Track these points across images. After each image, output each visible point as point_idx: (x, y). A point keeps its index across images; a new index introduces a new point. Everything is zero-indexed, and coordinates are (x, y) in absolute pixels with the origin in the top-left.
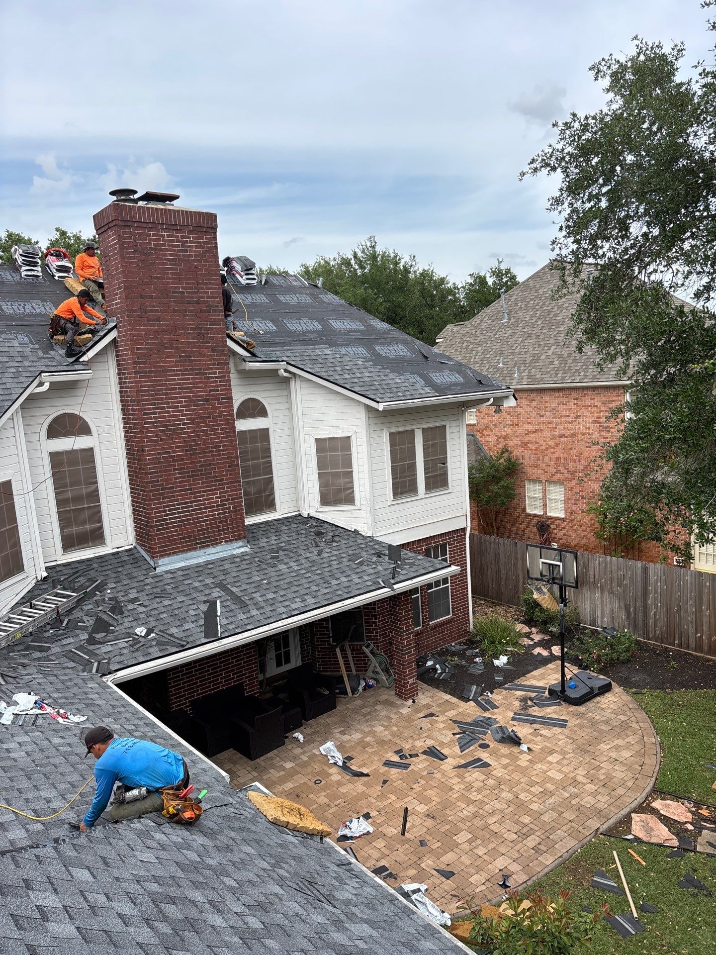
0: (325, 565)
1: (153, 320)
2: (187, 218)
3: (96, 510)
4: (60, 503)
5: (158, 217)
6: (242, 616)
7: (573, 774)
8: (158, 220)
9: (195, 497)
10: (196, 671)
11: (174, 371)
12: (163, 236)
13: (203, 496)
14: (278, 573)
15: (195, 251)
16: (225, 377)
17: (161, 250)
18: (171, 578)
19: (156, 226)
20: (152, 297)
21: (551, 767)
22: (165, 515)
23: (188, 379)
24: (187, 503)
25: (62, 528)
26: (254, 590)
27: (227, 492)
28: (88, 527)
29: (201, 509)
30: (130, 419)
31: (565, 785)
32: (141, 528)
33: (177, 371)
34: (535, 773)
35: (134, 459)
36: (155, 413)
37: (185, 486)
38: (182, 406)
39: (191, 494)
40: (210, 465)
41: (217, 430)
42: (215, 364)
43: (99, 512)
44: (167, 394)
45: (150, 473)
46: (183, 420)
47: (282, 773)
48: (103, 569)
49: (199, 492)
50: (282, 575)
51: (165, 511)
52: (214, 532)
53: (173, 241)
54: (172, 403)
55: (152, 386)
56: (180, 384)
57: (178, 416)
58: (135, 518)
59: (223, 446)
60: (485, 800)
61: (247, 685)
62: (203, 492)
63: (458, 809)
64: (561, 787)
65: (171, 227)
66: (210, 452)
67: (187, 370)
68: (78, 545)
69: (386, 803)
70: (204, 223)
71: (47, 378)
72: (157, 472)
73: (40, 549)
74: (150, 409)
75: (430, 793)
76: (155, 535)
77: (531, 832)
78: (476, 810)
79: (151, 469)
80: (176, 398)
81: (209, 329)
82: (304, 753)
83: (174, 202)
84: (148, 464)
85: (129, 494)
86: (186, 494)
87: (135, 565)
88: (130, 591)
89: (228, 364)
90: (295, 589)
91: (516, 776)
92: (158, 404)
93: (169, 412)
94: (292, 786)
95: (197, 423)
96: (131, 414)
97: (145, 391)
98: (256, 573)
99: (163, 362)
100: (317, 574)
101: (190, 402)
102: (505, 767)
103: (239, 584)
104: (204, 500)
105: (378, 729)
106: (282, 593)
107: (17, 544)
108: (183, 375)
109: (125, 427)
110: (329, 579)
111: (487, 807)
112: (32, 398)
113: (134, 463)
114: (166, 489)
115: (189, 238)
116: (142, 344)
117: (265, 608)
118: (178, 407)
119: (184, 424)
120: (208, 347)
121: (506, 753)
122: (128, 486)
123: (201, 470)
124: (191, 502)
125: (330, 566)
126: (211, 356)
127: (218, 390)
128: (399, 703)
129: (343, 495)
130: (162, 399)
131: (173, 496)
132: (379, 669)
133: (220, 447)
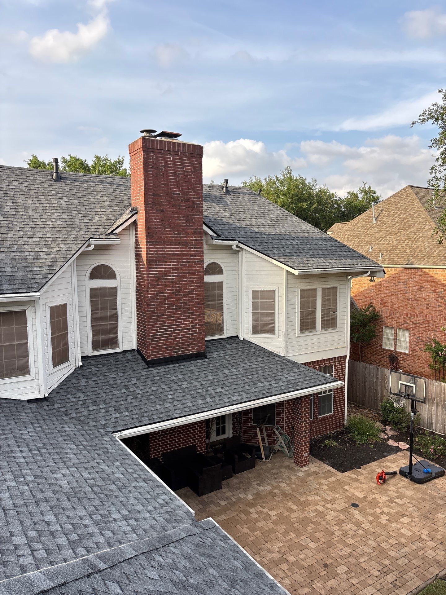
0: (254, 373)
1: (160, 211)
2: (185, 148)
3: (115, 326)
4: (94, 320)
5: (168, 147)
6: (201, 402)
7: (419, 533)
8: (168, 149)
9: (176, 322)
10: (167, 434)
11: (170, 242)
12: (170, 158)
13: (181, 322)
14: (224, 375)
15: (188, 169)
16: (200, 248)
17: (168, 167)
18: (158, 373)
19: (166, 152)
20: (160, 196)
21: (403, 526)
22: (157, 332)
23: (178, 248)
24: (171, 325)
25: (93, 336)
26: (209, 385)
27: (196, 320)
28: (109, 336)
29: (179, 330)
30: (140, 271)
31: (413, 540)
32: (142, 339)
33: (172, 242)
34: (392, 529)
35: (141, 296)
36: (156, 268)
37: (171, 315)
38: (173, 265)
39: (174, 320)
40: (187, 303)
41: (193, 281)
42: (195, 240)
43: (117, 327)
44: (165, 257)
45: (151, 305)
46: (173, 273)
47: (219, 508)
48: (116, 363)
49: (179, 319)
50: (227, 377)
51: (157, 330)
52: (186, 345)
53: (176, 162)
54: (167, 262)
55: (156, 251)
56: (173, 251)
57: (170, 271)
58: (138, 333)
59: (196, 291)
60: (357, 544)
61: (198, 446)
62: (181, 319)
63: (338, 549)
64: (411, 542)
65: (175, 153)
66: (188, 294)
67: (177, 242)
68: (102, 347)
69: (288, 538)
70: (195, 152)
71: (93, 242)
72: (154, 305)
73: (79, 348)
74: (154, 265)
75: (318, 534)
76: (150, 344)
77: (390, 571)
78: (350, 551)
79: (151, 302)
80: (170, 259)
81: (193, 218)
82: (233, 496)
83: (178, 138)
84: (150, 300)
85: (136, 318)
86: (171, 320)
87: (136, 363)
88: (132, 379)
89: (203, 240)
90: (235, 387)
91: (379, 530)
92: (159, 262)
93: (165, 268)
94: (225, 518)
95: (181, 276)
96: (142, 268)
97: (152, 254)
98: (210, 374)
99: (164, 237)
100: (249, 378)
101: (178, 263)
102: (370, 522)
103: (199, 380)
104: (181, 324)
105: (283, 485)
106: (227, 389)
107: (66, 344)
108: (175, 245)
109: (137, 276)
110: (256, 382)
111: (358, 550)
112: (84, 254)
113: (141, 299)
114: (159, 316)
115: (185, 160)
116: (152, 225)
117: (216, 397)
118: (170, 265)
119: (173, 276)
120: (192, 229)
121: (370, 512)
122: (136, 312)
123: (181, 306)
124: (173, 325)
125: (258, 374)
126: (193, 234)
127: (195, 256)
128: (296, 469)
129: (267, 328)
130: (162, 259)
131: (163, 321)
132: (283, 445)
133: (193, 291)
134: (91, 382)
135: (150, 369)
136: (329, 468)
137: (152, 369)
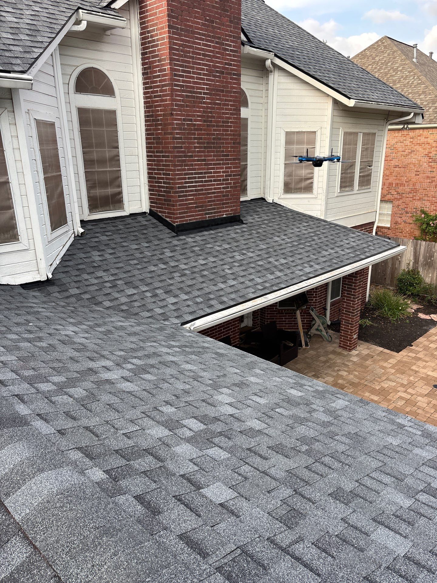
3: (117, 174)
9: (208, 169)
11: (200, 34)
13: (214, 168)
22: (186, 183)
23: (210, 46)
24: (201, 173)
25: (89, 189)
28: (110, 191)
33: (202, 34)
35: (157, 125)
36: (183, 76)
37: (201, 156)
38: (203, 74)
39: (205, 165)
40: (220, 139)
43: (120, 177)
46: (203, 89)
49: (211, 164)
52: (219, 204)
54: (197, 69)
55: (182, 45)
56: (203, 50)
57: (200, 84)
59: (231, 122)
61: (232, 338)
62: (214, 164)
66: (221, 126)
67: (209, 36)
68: (102, 207)
71: (85, 16)
76: (177, 201)
79: (177, 134)
80: (200, 64)
84: (175, 129)
86: (202, 165)
93: (193, 78)
101: (210, 72)
104: (215, 172)
105: (344, 374)
107: (62, 196)
108: (207, 41)
113: (157, 130)
114: (187, 156)
119: (205, 93)
123: (214, 143)
124: (205, 173)
127: (231, 65)
128: (346, 353)
129: (303, 184)
130: (189, 62)
131: (192, 165)
132: (322, 328)
133: (228, 122)
134: (108, 256)
135: (182, 237)
136: (381, 349)
137: (184, 237)
